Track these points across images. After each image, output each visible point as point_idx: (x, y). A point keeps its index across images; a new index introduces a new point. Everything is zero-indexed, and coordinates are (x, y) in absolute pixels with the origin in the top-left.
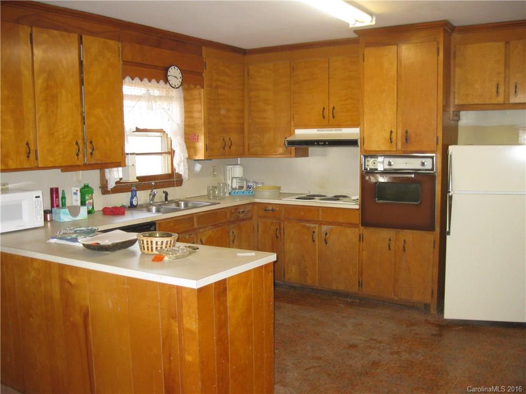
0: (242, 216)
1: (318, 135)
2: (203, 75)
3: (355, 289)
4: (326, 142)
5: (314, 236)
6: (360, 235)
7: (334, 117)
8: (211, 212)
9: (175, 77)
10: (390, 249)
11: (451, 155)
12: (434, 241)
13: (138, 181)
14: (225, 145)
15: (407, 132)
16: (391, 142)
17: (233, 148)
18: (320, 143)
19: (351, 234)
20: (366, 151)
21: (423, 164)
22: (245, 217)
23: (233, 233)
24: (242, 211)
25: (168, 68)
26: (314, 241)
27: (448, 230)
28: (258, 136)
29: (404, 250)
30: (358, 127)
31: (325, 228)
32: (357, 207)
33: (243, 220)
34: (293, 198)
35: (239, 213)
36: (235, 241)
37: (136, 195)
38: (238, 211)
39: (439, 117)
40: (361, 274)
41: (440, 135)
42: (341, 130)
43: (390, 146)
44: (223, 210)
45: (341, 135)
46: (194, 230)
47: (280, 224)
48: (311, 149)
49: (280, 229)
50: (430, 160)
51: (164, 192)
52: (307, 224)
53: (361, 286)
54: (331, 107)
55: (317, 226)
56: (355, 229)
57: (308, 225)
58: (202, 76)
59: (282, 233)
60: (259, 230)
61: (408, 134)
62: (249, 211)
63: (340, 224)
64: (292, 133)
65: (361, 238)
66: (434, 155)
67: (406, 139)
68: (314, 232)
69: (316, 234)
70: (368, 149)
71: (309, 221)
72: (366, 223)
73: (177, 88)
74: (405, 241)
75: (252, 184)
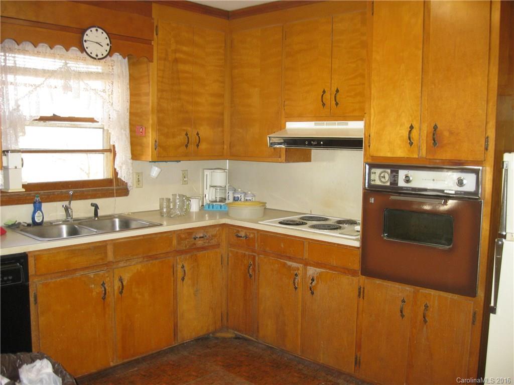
0: (200, 243)
1: (317, 131)
2: (153, 43)
3: (350, 368)
4: (321, 141)
5: (296, 280)
6: (360, 289)
7: (337, 104)
8: (142, 238)
9: (97, 43)
10: (403, 316)
11: (507, 170)
12: (475, 313)
13: (24, 190)
14: (188, 143)
15: (435, 128)
16: (411, 144)
17: (203, 146)
18: (312, 142)
19: (349, 284)
20: (372, 156)
21: (460, 183)
22: (207, 244)
23: (183, 267)
24: (202, 235)
25: (85, 30)
26: (296, 288)
27: (492, 304)
28: (241, 131)
29: (425, 321)
30: (362, 120)
31: (312, 271)
32: (357, 244)
33: (203, 248)
34: (275, 222)
35: (195, 239)
36: (186, 278)
37: (40, 209)
38: (193, 236)
39: (491, 104)
40: (359, 346)
41: (492, 134)
42: (347, 124)
43: (409, 151)
44: (165, 235)
45: (347, 131)
46: (108, 264)
47: (254, 257)
48: (315, 152)
49: (255, 266)
50: (473, 177)
51: (92, 205)
52: (287, 262)
53: (358, 365)
54: (334, 90)
55: (300, 266)
56: (353, 278)
57: (289, 263)
58: (151, 44)
59: (257, 272)
60: (229, 264)
61: (438, 130)
62: (214, 236)
63: (333, 268)
64: (282, 127)
65: (361, 292)
66: (481, 168)
67: (434, 140)
68: (296, 275)
69: (298, 279)
70: (375, 154)
71: (290, 259)
72: (368, 271)
73: (99, 59)
74: (426, 307)
75: (239, 196)
